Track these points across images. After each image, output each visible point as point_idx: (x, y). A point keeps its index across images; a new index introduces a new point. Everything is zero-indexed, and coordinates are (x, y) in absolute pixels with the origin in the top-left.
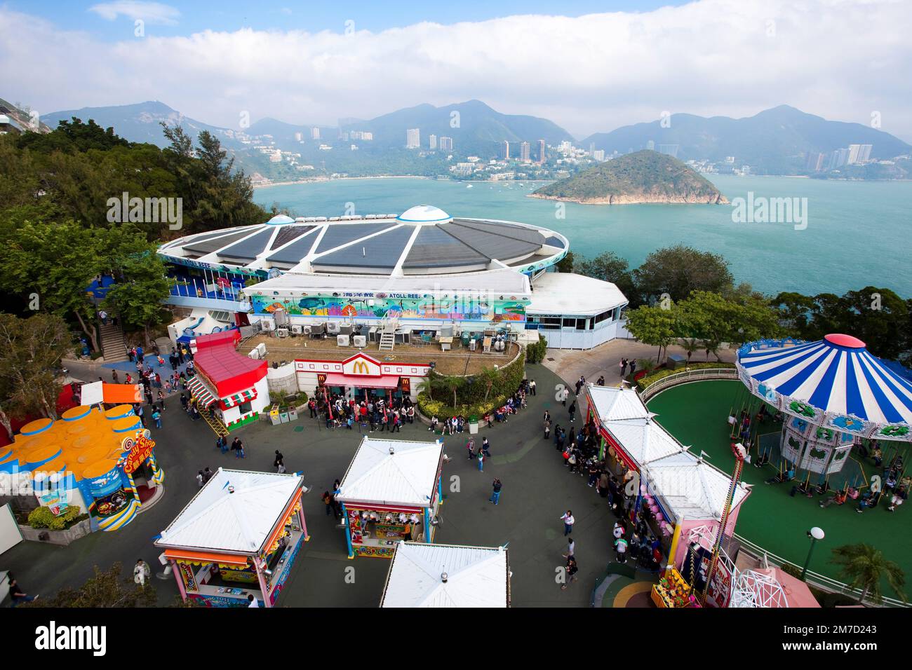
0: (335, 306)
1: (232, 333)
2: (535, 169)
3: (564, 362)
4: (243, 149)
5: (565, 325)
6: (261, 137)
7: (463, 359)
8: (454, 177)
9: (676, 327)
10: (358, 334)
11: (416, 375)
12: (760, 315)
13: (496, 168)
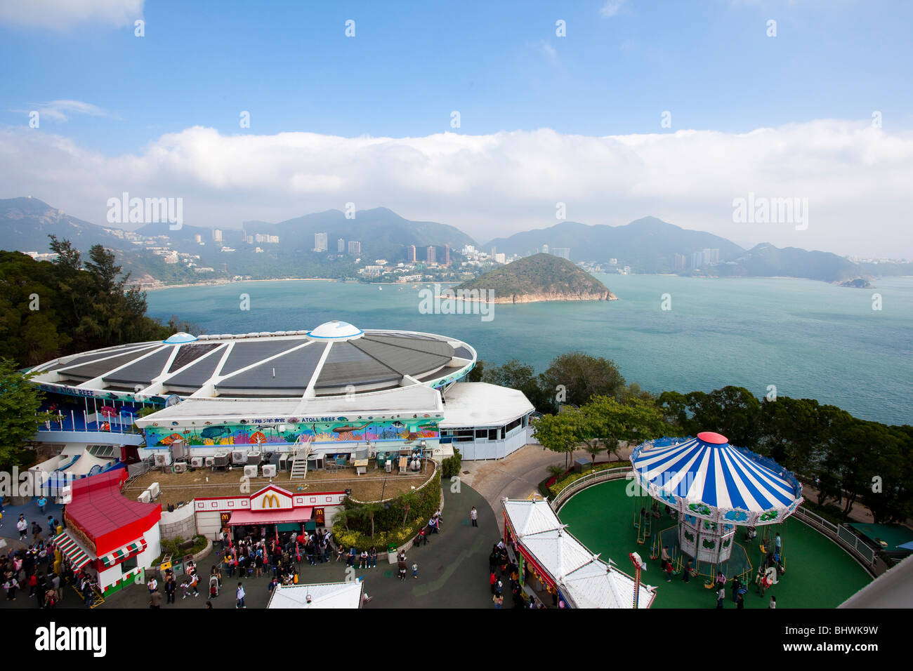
0: (242, 433)
1: (117, 473)
2: (441, 271)
3: (479, 474)
4: (133, 249)
5: (478, 436)
6: (155, 237)
7: (379, 482)
8: (362, 280)
9: (578, 432)
10: (267, 462)
11: (330, 504)
12: (648, 414)
13: (404, 271)
